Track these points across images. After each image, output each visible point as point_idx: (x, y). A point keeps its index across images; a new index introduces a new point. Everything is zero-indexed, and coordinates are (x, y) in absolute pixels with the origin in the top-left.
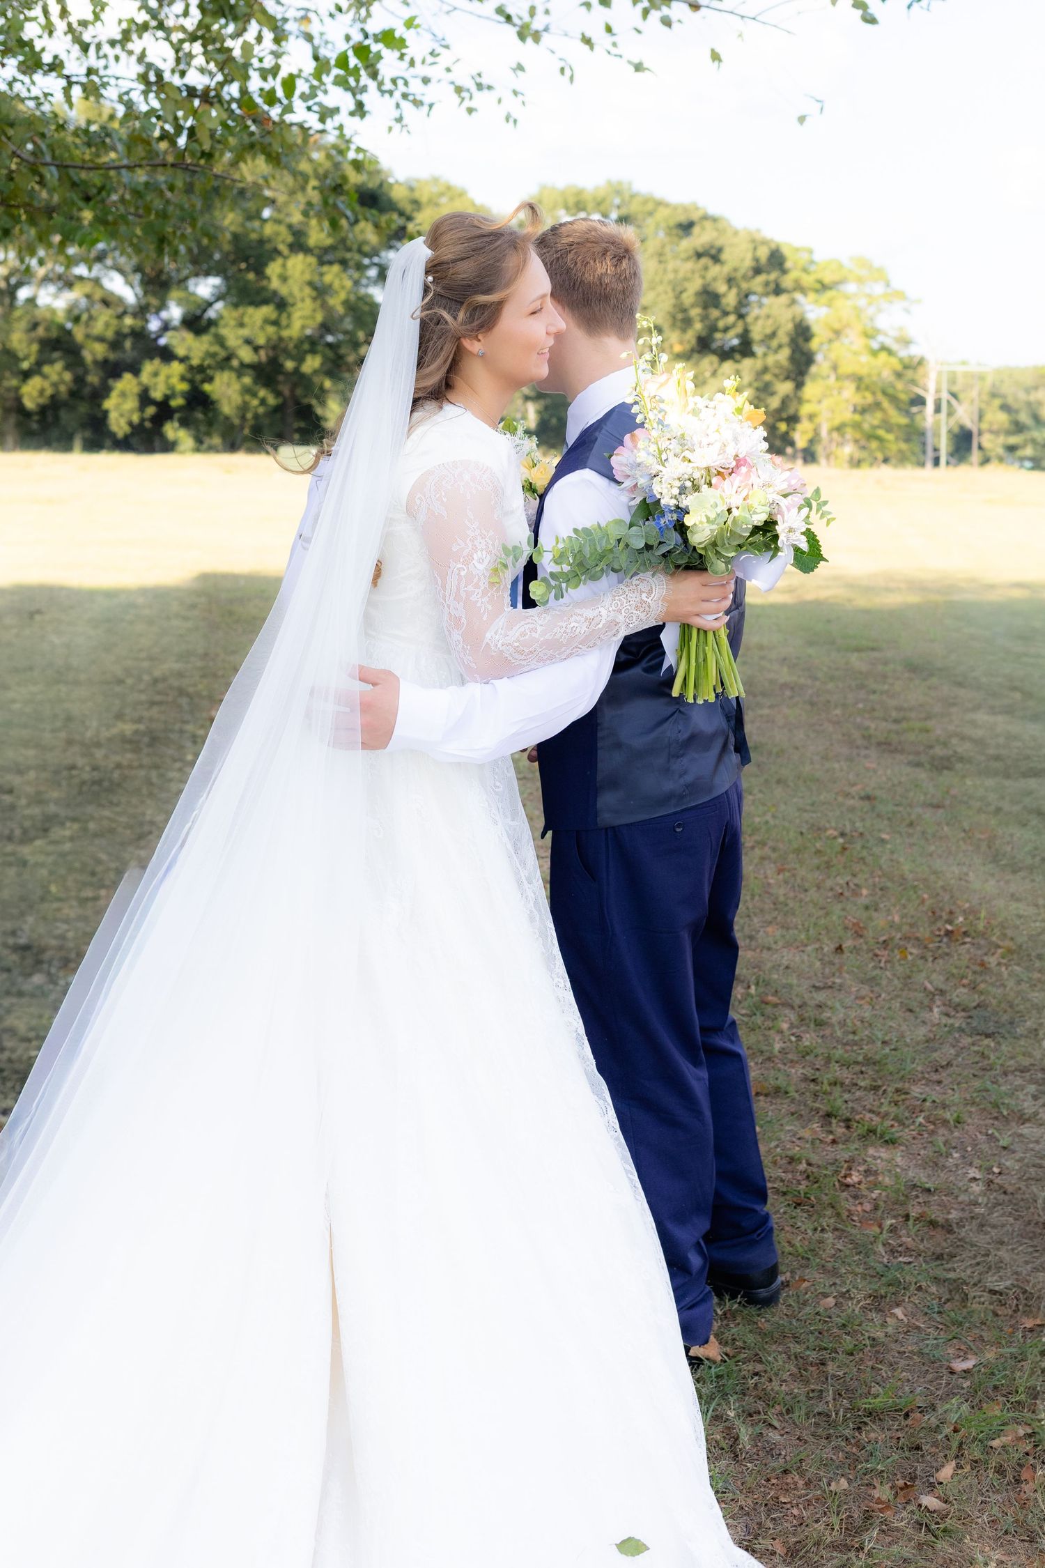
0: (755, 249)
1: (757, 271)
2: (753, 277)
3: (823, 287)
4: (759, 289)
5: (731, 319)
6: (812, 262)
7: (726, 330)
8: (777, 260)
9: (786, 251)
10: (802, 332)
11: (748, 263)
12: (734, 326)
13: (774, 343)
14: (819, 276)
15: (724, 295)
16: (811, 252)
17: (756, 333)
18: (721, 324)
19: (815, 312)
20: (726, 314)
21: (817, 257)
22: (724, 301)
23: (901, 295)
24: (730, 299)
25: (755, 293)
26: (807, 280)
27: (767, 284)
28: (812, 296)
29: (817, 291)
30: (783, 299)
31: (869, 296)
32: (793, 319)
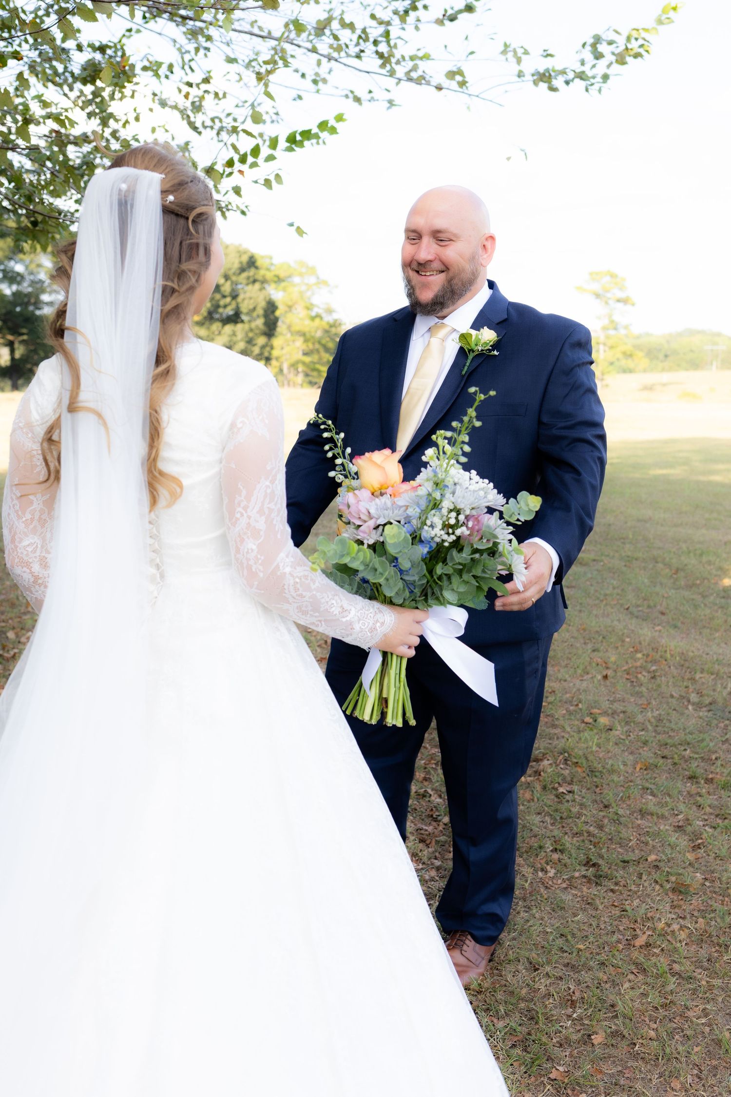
0: (240, 256)
1: (242, 270)
2: (240, 274)
3: (279, 280)
4: (244, 282)
5: (228, 300)
6: (272, 264)
7: (225, 306)
8: (252, 263)
9: (257, 257)
10: (271, 307)
11: (236, 265)
12: (230, 304)
13: (255, 314)
14: (277, 273)
15: (223, 285)
16: (271, 258)
17: (244, 308)
18: (222, 303)
19: (277, 294)
20: (224, 297)
21: (275, 261)
22: (223, 289)
23: (325, 283)
24: (227, 288)
25: (241, 284)
26: (269, 275)
27: (248, 278)
28: (273, 285)
29: (275, 282)
30: (257, 286)
31: (307, 284)
32: (265, 298)
